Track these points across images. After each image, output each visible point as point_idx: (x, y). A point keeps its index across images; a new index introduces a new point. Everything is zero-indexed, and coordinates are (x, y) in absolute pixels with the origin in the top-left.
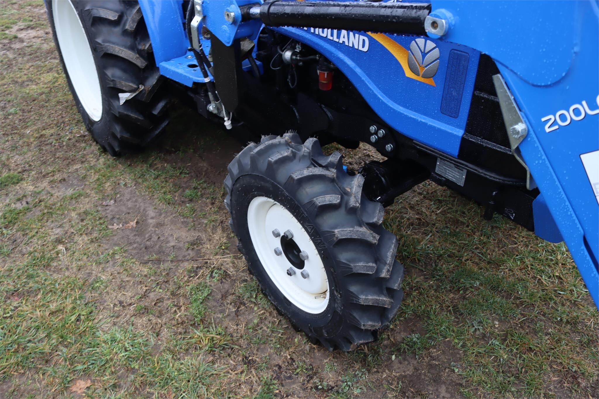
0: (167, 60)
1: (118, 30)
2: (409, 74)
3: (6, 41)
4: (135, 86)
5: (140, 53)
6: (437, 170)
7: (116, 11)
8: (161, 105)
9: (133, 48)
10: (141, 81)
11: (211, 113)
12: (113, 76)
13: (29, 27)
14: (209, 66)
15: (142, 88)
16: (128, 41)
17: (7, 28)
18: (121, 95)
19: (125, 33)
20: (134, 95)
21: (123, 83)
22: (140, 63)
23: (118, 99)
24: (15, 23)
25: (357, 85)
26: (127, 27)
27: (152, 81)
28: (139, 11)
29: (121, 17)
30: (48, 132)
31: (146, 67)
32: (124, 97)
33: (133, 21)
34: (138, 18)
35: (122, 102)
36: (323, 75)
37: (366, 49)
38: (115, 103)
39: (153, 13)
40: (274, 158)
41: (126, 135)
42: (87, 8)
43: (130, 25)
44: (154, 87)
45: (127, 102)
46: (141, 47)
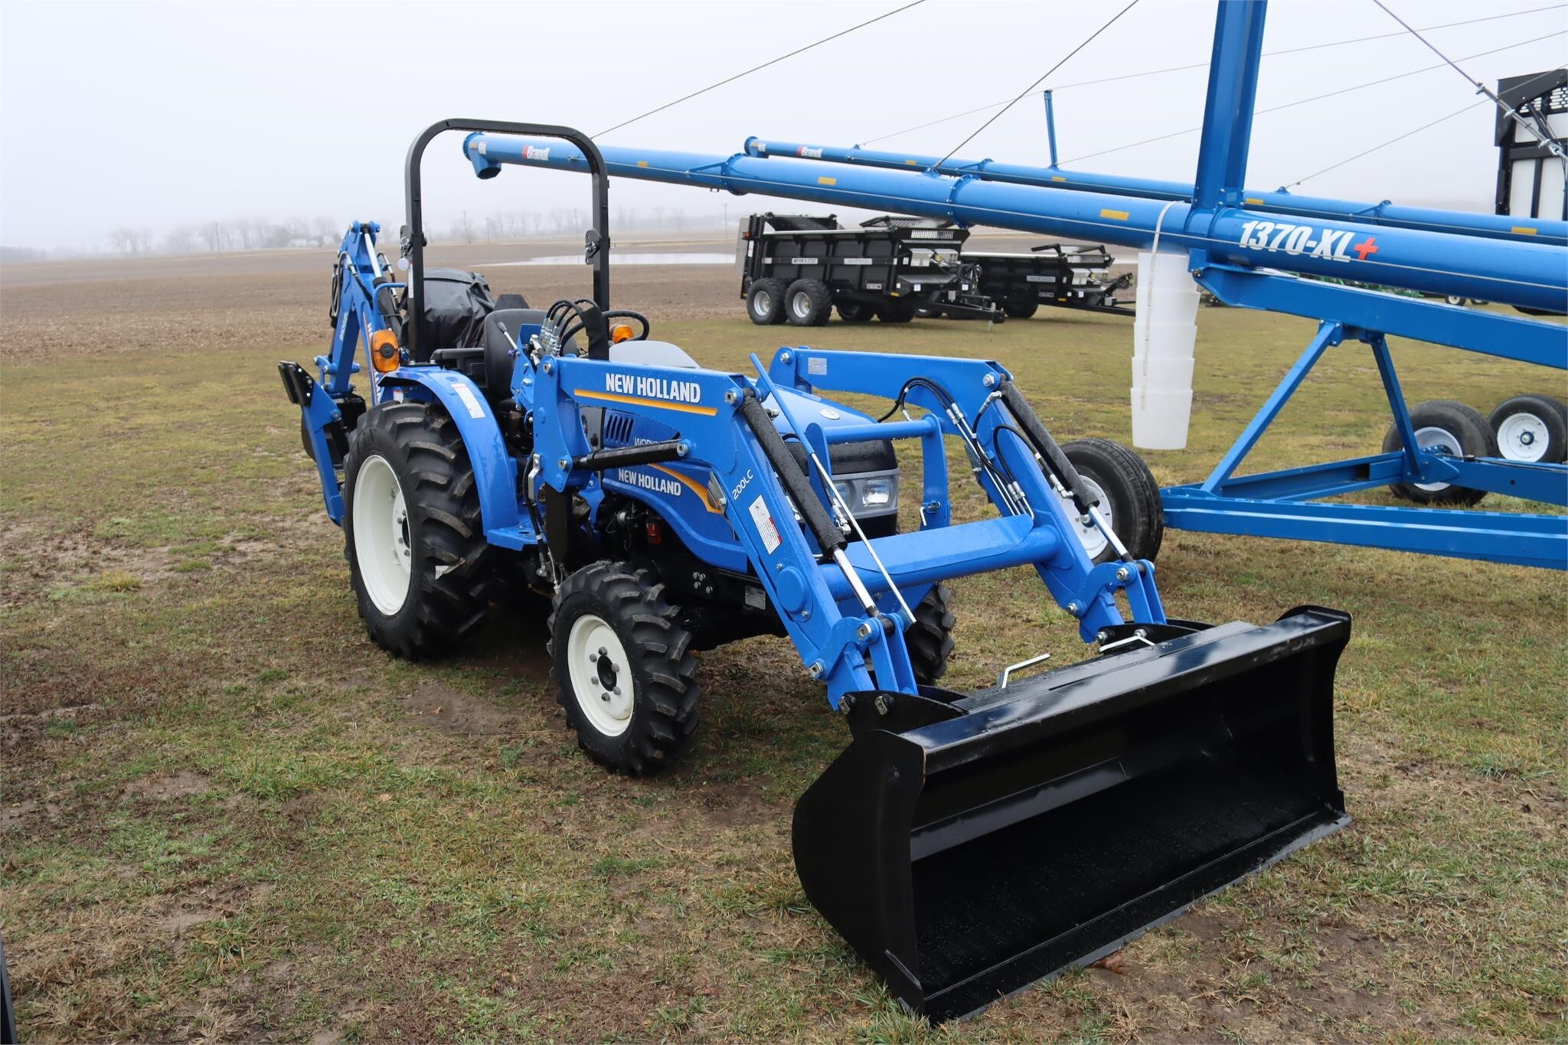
0: (497, 528)
1: (444, 496)
2: (709, 509)
3: (220, 554)
4: (456, 557)
5: (466, 521)
6: (747, 602)
7: (445, 476)
8: (480, 587)
9: (458, 515)
10: (463, 553)
11: (541, 578)
12: (433, 544)
13: (249, 539)
14: (542, 524)
15: (463, 561)
16: (454, 507)
17: (216, 538)
18: (438, 568)
19: (453, 499)
20: (453, 568)
21: (444, 552)
22: (465, 532)
23: (434, 572)
24: (227, 533)
25: (674, 527)
26: (456, 492)
27: (476, 554)
28: (472, 477)
29: (450, 482)
30: (315, 640)
31: (471, 537)
32: (441, 570)
33: (463, 487)
34: (468, 484)
35: (437, 576)
36: (651, 528)
37: (679, 494)
38: (429, 577)
39: (485, 474)
40: (607, 579)
41: (435, 620)
42: (414, 472)
43: (459, 490)
44: (477, 561)
45: (444, 576)
46: (467, 516)
